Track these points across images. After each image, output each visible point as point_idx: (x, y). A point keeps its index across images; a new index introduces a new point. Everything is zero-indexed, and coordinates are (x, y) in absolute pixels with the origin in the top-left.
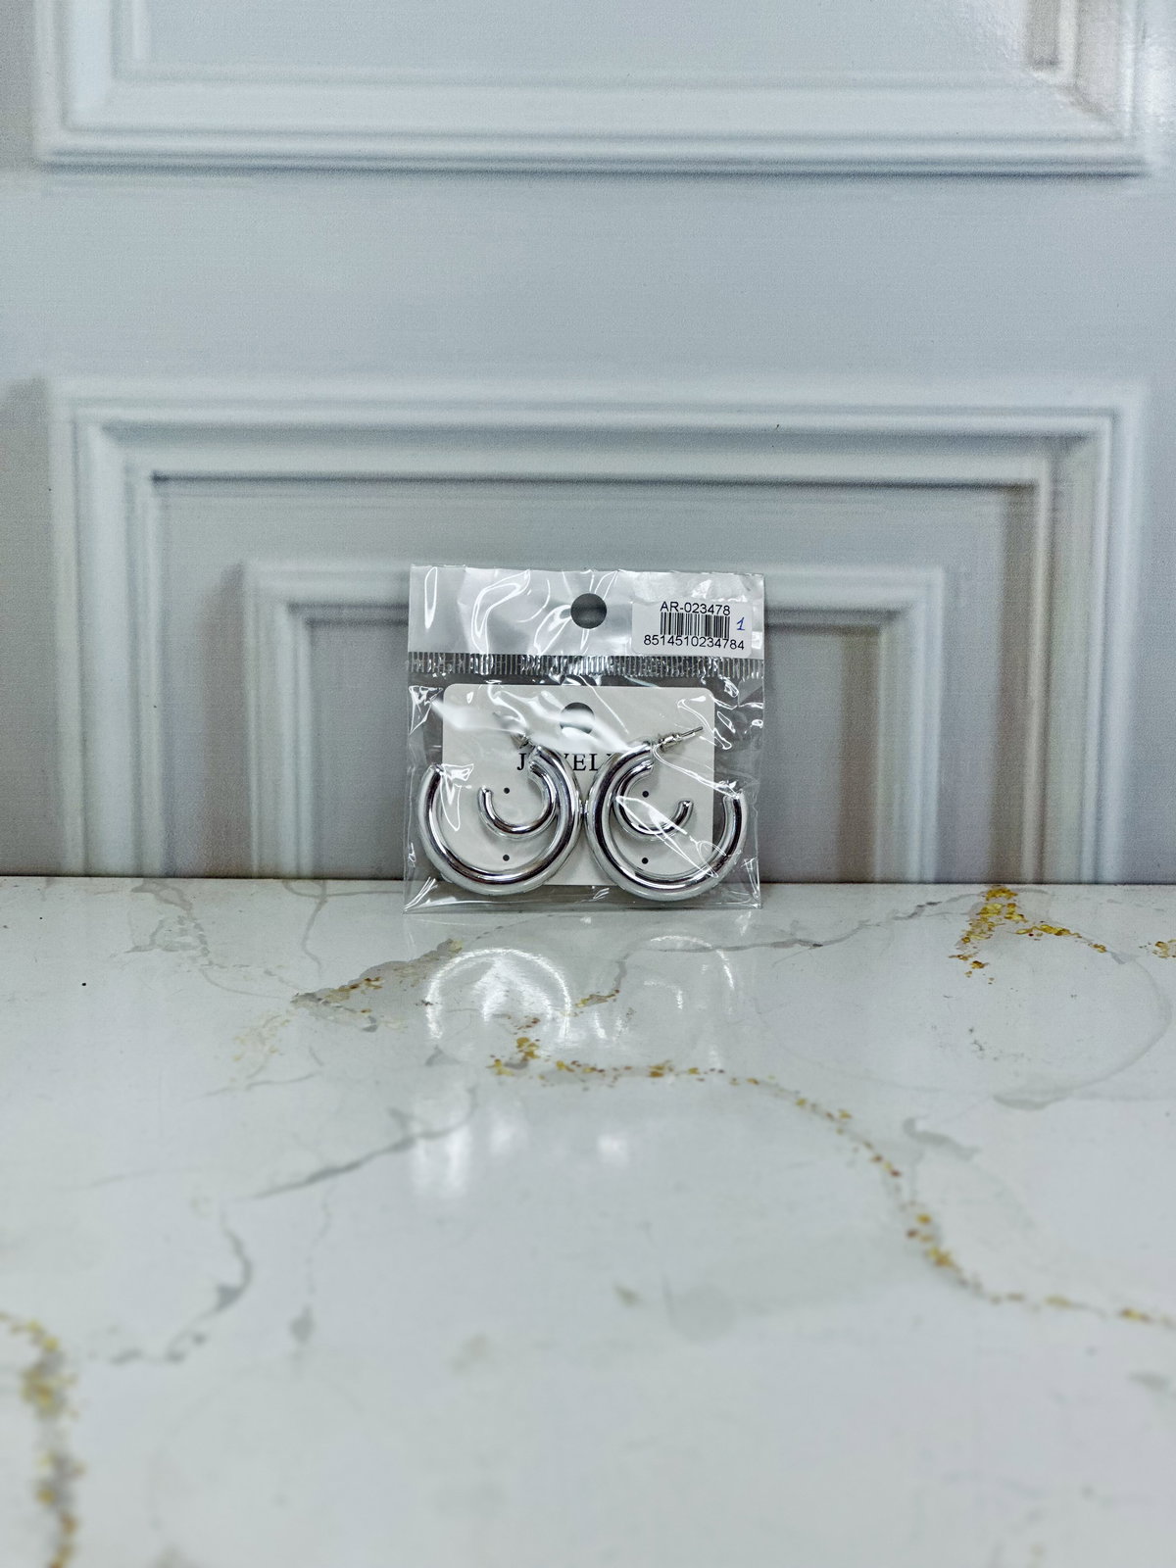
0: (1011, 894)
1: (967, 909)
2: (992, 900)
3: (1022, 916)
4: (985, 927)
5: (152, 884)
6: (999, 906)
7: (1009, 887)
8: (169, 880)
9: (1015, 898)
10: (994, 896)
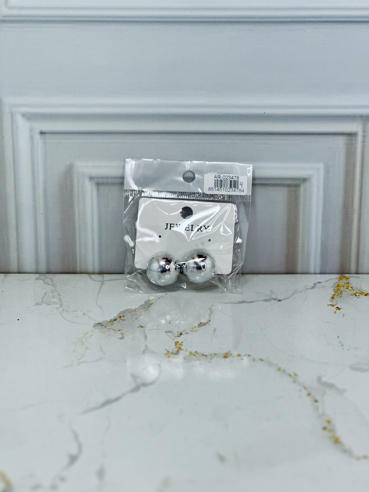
0: (347, 278)
1: (332, 285)
2: (341, 281)
3: (352, 287)
4: (339, 292)
5: (42, 277)
6: (343, 284)
7: (346, 275)
8: (48, 275)
9: (349, 280)
10: (341, 279)
